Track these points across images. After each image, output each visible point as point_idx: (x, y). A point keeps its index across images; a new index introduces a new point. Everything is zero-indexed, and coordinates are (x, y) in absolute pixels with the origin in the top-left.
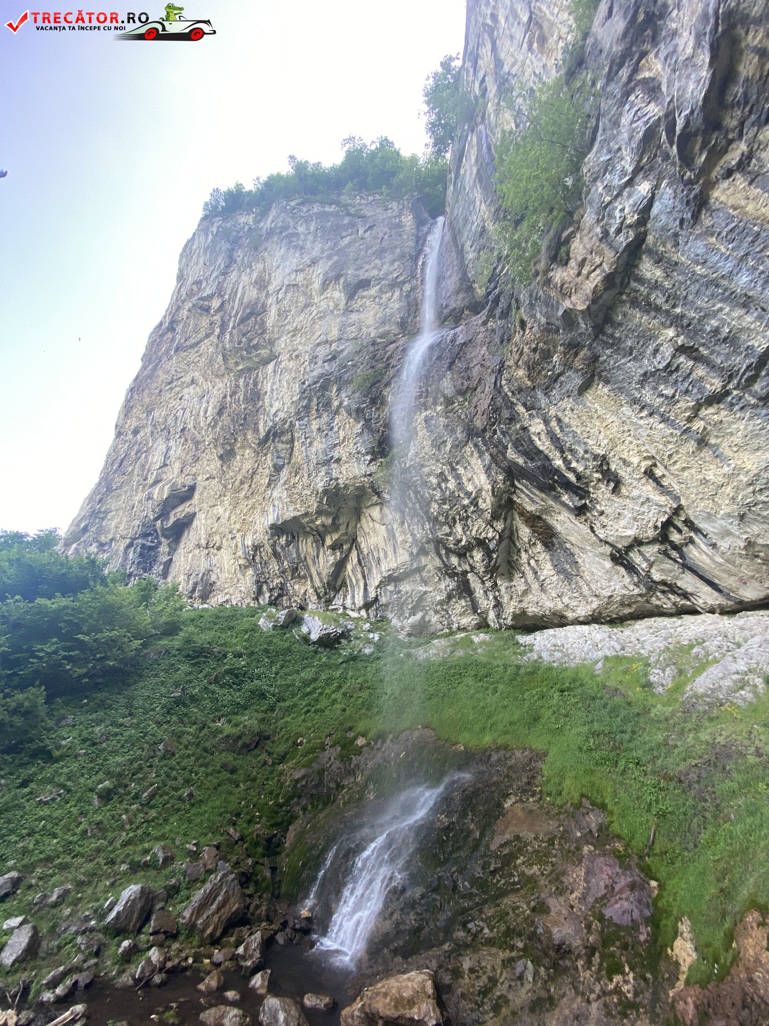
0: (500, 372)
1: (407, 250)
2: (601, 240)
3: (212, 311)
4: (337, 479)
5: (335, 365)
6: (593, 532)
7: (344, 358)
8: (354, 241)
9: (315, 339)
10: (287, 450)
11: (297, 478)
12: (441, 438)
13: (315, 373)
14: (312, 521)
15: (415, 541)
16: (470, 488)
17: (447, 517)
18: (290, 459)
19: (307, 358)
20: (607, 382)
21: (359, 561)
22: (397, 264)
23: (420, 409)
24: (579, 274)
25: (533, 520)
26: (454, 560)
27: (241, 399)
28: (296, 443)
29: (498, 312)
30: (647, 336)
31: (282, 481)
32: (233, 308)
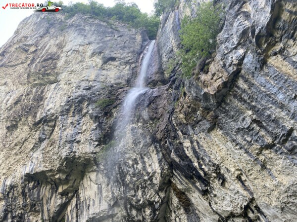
0: (172, 113)
1: (136, 50)
2: (222, 67)
3: (29, 52)
4: (75, 152)
5: (89, 92)
6: (211, 206)
7: (95, 90)
8: (112, 40)
9: (81, 78)
10: (50, 130)
11: (51, 148)
12: (138, 139)
13: (78, 94)
14: (53, 175)
15: (113, 197)
16: (149, 170)
17: (134, 186)
18: (50, 136)
19: (75, 85)
20: (221, 129)
21: (76, 205)
22: (130, 54)
23: (130, 123)
24: (212, 79)
25: (181, 194)
26: (134, 212)
27: (31, 98)
28: (56, 128)
29: (174, 86)
30: (240, 112)
31: (41, 148)
32: (41, 53)
